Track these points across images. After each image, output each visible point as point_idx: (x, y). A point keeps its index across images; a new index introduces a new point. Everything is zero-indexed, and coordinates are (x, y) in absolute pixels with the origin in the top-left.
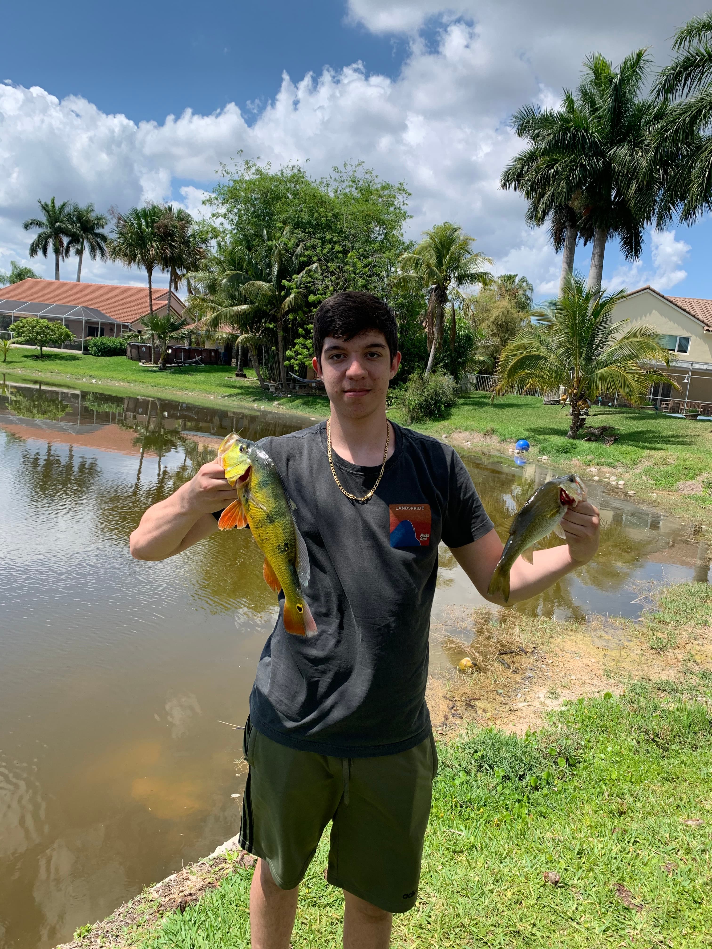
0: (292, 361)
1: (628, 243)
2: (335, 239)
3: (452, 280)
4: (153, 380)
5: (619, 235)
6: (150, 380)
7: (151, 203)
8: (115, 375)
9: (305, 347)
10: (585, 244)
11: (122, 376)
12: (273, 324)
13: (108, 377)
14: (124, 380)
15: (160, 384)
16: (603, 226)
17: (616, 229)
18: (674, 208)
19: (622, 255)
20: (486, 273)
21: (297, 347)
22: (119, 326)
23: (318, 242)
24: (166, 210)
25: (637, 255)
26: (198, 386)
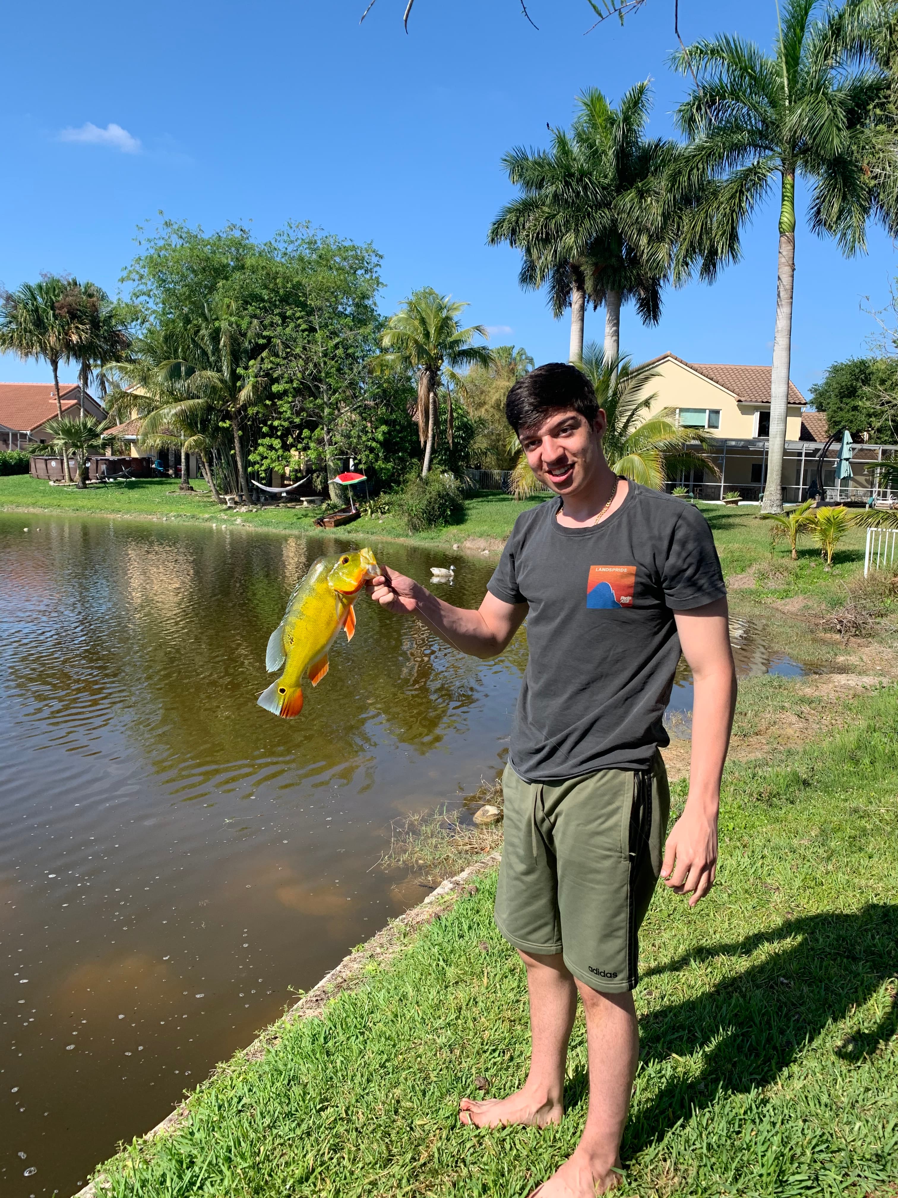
0: (257, 467)
1: (645, 305)
2: (298, 314)
3: (444, 358)
4: (72, 502)
5: (634, 295)
6: (69, 503)
7: (49, 275)
8: (20, 499)
9: (271, 448)
10: (595, 308)
11: (30, 500)
12: (227, 421)
13: (12, 503)
14: (34, 505)
15: (83, 507)
16: (616, 287)
17: (630, 291)
18: (692, 262)
19: (639, 319)
20: (484, 348)
21: (261, 449)
22: (15, 435)
23: (278, 320)
24: (69, 284)
25: (655, 318)
26: (133, 506)
